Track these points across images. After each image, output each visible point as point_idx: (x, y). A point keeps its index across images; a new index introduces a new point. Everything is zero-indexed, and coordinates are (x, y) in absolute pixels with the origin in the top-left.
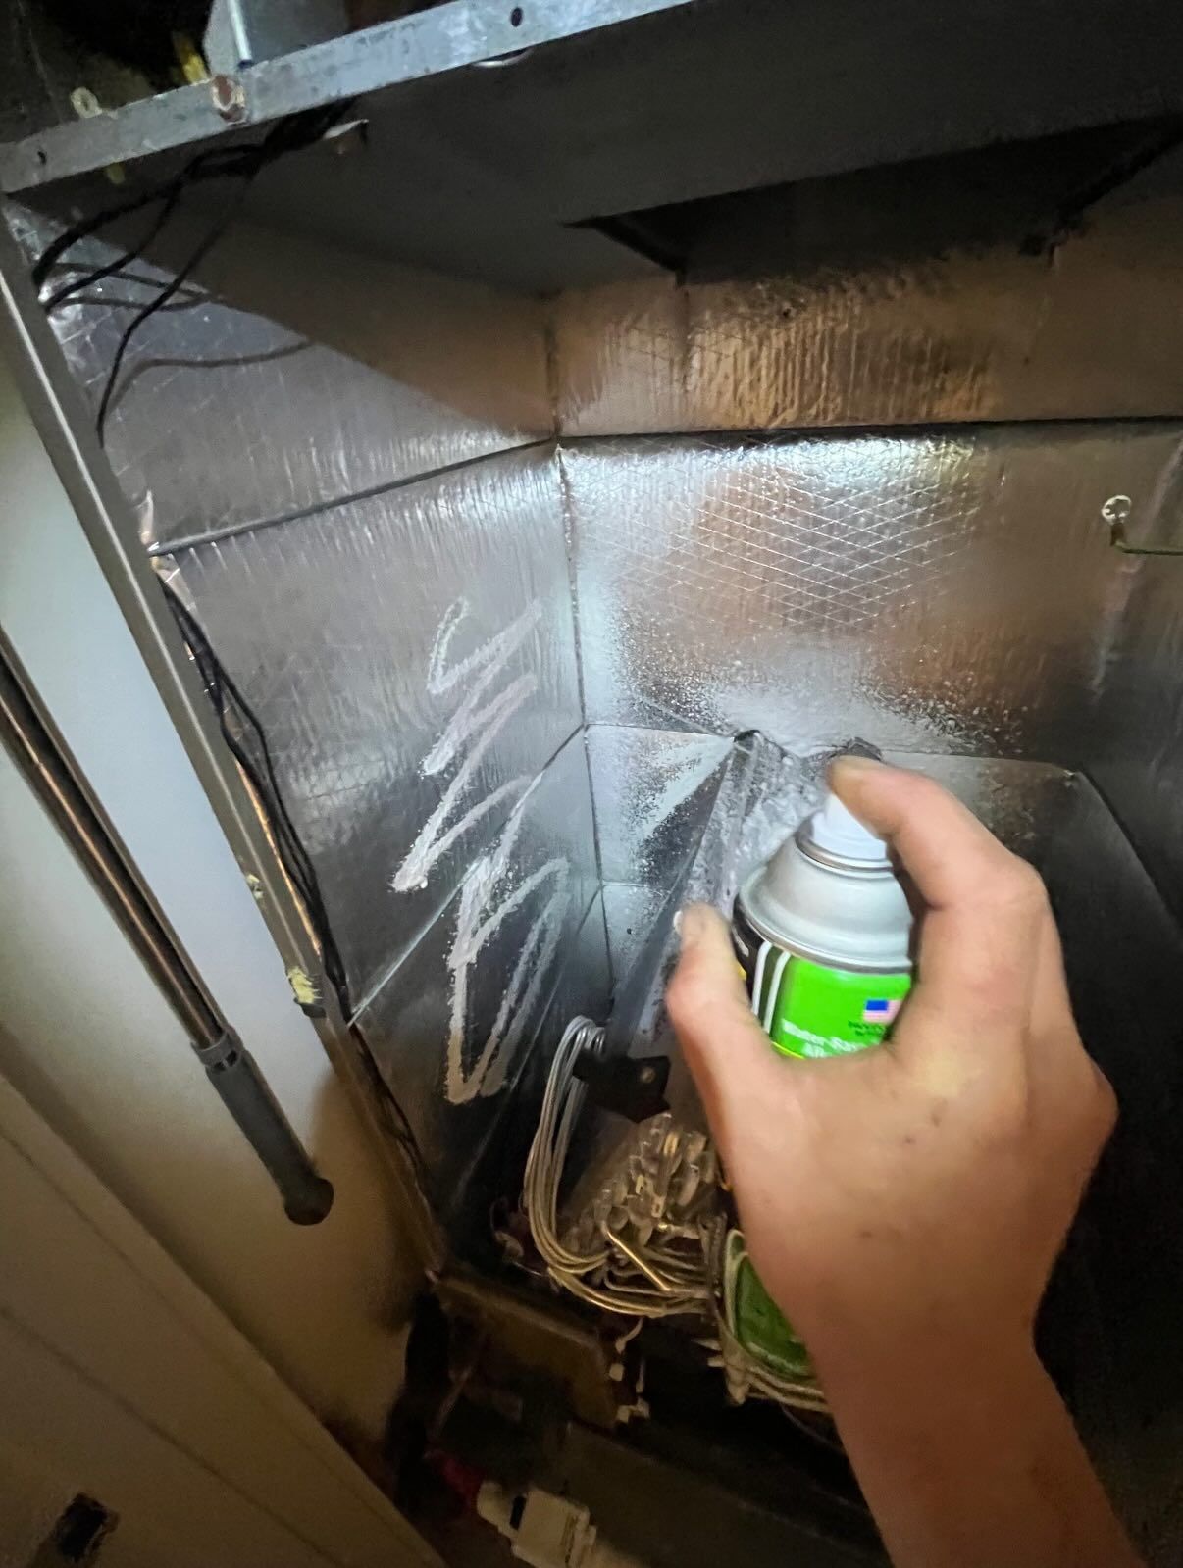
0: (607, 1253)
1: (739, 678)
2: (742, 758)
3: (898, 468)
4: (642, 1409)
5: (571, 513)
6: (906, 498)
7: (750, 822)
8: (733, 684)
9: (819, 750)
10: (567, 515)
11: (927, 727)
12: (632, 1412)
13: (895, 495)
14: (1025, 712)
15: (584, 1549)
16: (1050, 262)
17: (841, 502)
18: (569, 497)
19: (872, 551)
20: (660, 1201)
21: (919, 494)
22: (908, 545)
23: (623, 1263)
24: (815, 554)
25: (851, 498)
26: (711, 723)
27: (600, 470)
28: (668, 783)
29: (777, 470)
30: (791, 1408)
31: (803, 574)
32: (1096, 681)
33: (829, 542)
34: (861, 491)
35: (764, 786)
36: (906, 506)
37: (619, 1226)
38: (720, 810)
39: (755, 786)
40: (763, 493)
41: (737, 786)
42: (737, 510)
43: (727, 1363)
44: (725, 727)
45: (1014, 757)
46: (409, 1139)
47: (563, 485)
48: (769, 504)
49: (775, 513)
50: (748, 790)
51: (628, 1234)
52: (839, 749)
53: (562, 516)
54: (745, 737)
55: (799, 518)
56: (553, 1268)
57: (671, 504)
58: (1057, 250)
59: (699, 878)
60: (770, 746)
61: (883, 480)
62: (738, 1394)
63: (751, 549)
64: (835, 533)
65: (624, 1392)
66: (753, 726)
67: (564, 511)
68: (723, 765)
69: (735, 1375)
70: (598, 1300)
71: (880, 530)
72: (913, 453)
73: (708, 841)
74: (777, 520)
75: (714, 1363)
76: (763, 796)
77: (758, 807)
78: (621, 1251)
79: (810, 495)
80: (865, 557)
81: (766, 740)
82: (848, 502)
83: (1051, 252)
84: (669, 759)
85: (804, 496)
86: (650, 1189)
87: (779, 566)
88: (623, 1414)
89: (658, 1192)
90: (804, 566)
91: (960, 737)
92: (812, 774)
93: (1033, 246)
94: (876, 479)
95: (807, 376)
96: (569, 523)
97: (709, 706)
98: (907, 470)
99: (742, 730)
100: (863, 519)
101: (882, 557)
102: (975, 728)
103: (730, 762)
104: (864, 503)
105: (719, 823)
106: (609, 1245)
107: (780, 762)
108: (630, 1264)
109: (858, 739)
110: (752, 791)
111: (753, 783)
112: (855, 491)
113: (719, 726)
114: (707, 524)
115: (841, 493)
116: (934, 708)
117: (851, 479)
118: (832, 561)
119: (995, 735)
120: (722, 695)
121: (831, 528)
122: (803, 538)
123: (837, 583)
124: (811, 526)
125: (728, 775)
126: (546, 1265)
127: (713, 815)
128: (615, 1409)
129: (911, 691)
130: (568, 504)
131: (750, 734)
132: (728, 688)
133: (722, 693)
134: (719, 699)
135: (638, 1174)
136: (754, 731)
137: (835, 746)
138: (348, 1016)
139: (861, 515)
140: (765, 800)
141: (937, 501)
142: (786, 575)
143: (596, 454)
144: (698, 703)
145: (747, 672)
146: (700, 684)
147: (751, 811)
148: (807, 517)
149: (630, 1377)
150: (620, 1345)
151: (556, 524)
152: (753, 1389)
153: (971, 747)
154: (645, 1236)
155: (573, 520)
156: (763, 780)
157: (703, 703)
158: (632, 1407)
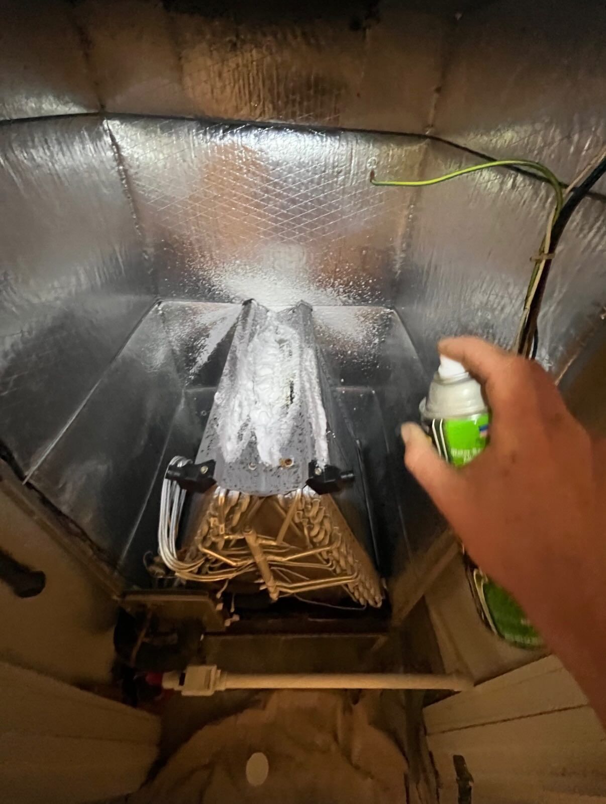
0: (204, 558)
1: (239, 270)
2: (246, 314)
3: (304, 151)
4: (236, 618)
5: (123, 166)
6: (310, 168)
7: (251, 345)
8: (237, 274)
9: (285, 308)
10: (121, 168)
11: (331, 293)
12: (231, 621)
13: (304, 167)
14: (371, 283)
15: (216, 679)
16: (364, 37)
17: (279, 169)
18: (120, 155)
19: (297, 198)
20: (223, 526)
21: (316, 167)
22: (313, 196)
23: (214, 560)
24: (269, 200)
25: (284, 167)
26: (228, 297)
27: (137, 137)
28: (211, 332)
29: (243, 147)
30: (297, 594)
31: (265, 211)
32: (397, 266)
33: (275, 193)
34: (288, 163)
35: (258, 327)
36: (310, 173)
37: (208, 544)
38: (236, 341)
39: (254, 328)
40: (237, 160)
41: (244, 328)
42: (224, 170)
43: (267, 586)
44: (237, 298)
45: (368, 304)
46: (83, 535)
47: (114, 147)
48: (241, 168)
49: (246, 173)
50: (250, 330)
51: (213, 547)
52: (294, 306)
53: (117, 168)
54: (247, 303)
55: (258, 177)
56: (178, 572)
57: (185, 165)
58: (367, 30)
59: (226, 375)
60: (261, 307)
61: (298, 158)
62: (274, 596)
63: (235, 195)
64: (278, 188)
65: (226, 614)
66: (252, 297)
67: (118, 165)
68: (238, 318)
69: (271, 590)
70: (204, 579)
71: (299, 186)
72: (311, 143)
73: (230, 357)
74: (247, 178)
75: (262, 588)
76: (258, 332)
77: (256, 339)
78: (211, 555)
79: (262, 163)
80: (294, 201)
81: (258, 304)
82: (282, 169)
83: (364, 29)
84: (209, 318)
85: (259, 164)
86: (217, 523)
87: (251, 205)
88: (228, 623)
89: (220, 522)
90: (265, 206)
91: (345, 297)
92: (282, 320)
93: (356, 26)
94: (295, 156)
95: (252, 87)
96: (123, 173)
97: (226, 287)
98: (309, 152)
99: (246, 299)
100: (290, 180)
101: (302, 202)
102: (351, 292)
103: (241, 316)
104: (290, 171)
105: (236, 347)
106: (205, 554)
107: (266, 314)
108: (217, 561)
109: (302, 301)
110: (252, 330)
111: (253, 326)
112: (285, 163)
113: (234, 298)
114: (208, 178)
115: (277, 164)
116: (333, 283)
117: (282, 155)
118: (278, 203)
119: (359, 295)
120: (232, 281)
121: (275, 185)
122: (261, 189)
123: (282, 215)
124: (265, 182)
125: (240, 323)
126: (174, 572)
127: (232, 344)
128: (224, 622)
129: (322, 274)
130: (120, 160)
131: (250, 301)
132: (235, 276)
133: (232, 279)
134: (231, 282)
135: (210, 518)
136: (252, 299)
137: (292, 305)
138: (22, 478)
139: (290, 177)
140: (259, 334)
141: (324, 172)
142: (256, 211)
143: (133, 126)
144: (220, 286)
145: (242, 267)
146: (219, 275)
147: (252, 340)
148: (262, 177)
149: (227, 606)
150: (219, 595)
151: (114, 173)
152: (281, 593)
153: (350, 301)
154: (221, 544)
155: (125, 171)
156: (258, 324)
157: (223, 286)
158: (231, 619)
